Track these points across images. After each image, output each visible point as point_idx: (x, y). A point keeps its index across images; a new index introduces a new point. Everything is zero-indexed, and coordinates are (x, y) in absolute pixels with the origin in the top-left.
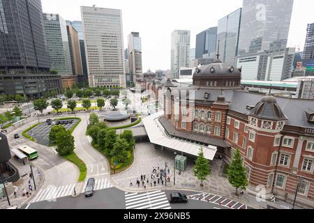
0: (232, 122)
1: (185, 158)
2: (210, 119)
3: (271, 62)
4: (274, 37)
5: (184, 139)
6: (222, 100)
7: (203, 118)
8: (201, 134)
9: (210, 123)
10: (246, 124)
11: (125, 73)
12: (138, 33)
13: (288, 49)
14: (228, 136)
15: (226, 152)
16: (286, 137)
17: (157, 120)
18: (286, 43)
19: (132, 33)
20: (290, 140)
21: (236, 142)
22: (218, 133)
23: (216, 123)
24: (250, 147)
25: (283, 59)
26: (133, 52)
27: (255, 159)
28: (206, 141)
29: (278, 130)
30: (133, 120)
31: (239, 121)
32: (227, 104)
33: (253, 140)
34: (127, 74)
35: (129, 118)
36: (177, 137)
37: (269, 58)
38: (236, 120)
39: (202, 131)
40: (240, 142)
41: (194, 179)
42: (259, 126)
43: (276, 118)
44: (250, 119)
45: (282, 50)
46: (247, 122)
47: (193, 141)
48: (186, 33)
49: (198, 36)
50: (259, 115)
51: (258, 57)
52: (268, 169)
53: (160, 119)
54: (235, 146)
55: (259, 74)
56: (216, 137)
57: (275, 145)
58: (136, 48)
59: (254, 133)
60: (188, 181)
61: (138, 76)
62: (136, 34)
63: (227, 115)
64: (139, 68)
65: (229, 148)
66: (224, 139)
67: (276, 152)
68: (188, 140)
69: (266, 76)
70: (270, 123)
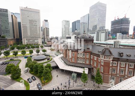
0: (93, 57)
1: (76, 74)
2: (84, 57)
3: (101, 34)
4: (101, 25)
5: (74, 66)
6: (89, 49)
7: (81, 57)
8: (81, 63)
9: (84, 58)
10: (99, 58)
11: (41, 38)
12: (47, 20)
13: (106, 30)
14: (92, 63)
15: (91, 70)
16: (114, 62)
17: (60, 59)
18: (105, 27)
19: (45, 20)
20: (115, 63)
21: (95, 66)
22: (88, 62)
23: (87, 58)
24: (102, 67)
25: (104, 33)
26: (45, 29)
27: (104, 72)
28: (83, 66)
29: (111, 59)
30: (48, 59)
31: (96, 57)
32: (91, 50)
33: (103, 64)
34: (42, 38)
35: (46, 58)
36: (71, 66)
37: (100, 33)
38: (95, 57)
39: (81, 62)
40: (97, 65)
41: (81, 83)
42: (105, 58)
43: (110, 55)
44: (101, 56)
45: (104, 30)
46: (100, 57)
47: (78, 67)
48: (68, 21)
49: (73, 23)
50: (104, 54)
51: (96, 32)
52: (109, 75)
53: (62, 58)
54: (95, 67)
55: (97, 39)
56: (87, 64)
57: (111, 65)
58: (46, 27)
59: (103, 61)
60: (79, 84)
61: (47, 39)
62: (46, 21)
63: (91, 55)
64: (48, 35)
65: (93, 68)
66: (90, 65)
67: (111, 68)
68: (76, 66)
69: (99, 40)
70: (108, 57)
